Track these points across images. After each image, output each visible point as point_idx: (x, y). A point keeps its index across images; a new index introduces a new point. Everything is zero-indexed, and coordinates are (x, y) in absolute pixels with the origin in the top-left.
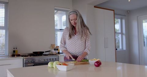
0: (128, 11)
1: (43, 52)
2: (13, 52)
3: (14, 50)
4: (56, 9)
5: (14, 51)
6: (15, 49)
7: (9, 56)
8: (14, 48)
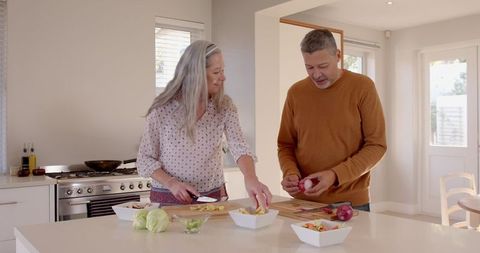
0: (385, 32)
1: (119, 163)
2: (21, 161)
3: (25, 155)
4: (158, 25)
5: (26, 160)
6: (29, 151)
7: (7, 174)
8: (25, 151)
